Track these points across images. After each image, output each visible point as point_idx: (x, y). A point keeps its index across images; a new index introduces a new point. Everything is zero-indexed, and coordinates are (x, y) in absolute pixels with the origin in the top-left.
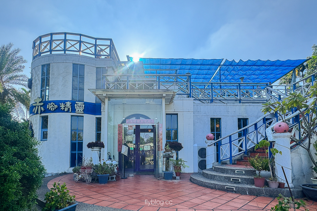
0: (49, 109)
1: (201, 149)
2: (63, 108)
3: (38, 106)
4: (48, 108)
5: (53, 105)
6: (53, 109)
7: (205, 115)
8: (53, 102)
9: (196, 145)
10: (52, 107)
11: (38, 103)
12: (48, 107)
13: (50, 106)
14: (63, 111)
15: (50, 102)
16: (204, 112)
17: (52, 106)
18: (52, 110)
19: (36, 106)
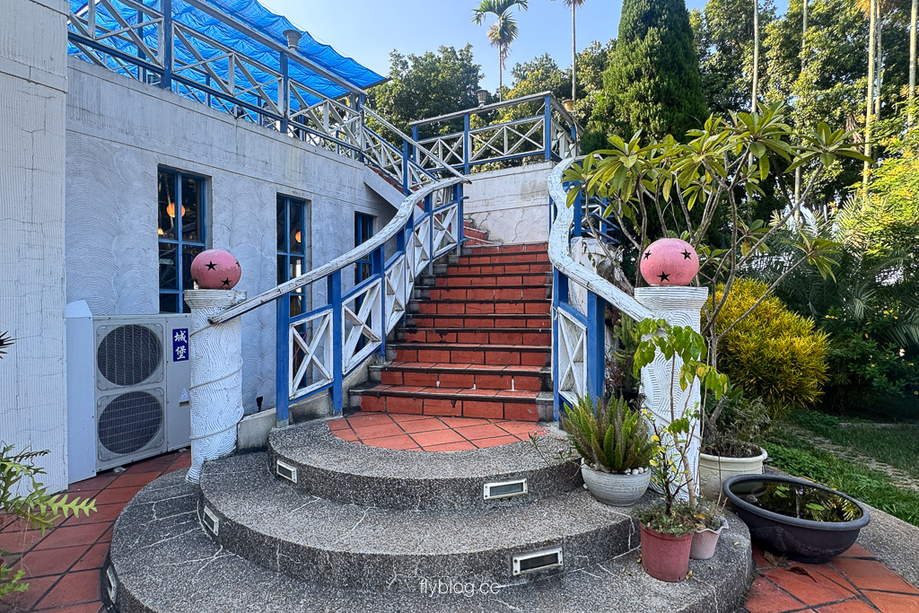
1: (120, 330)
7: (130, 139)
9: (81, 310)
16: (119, 125)
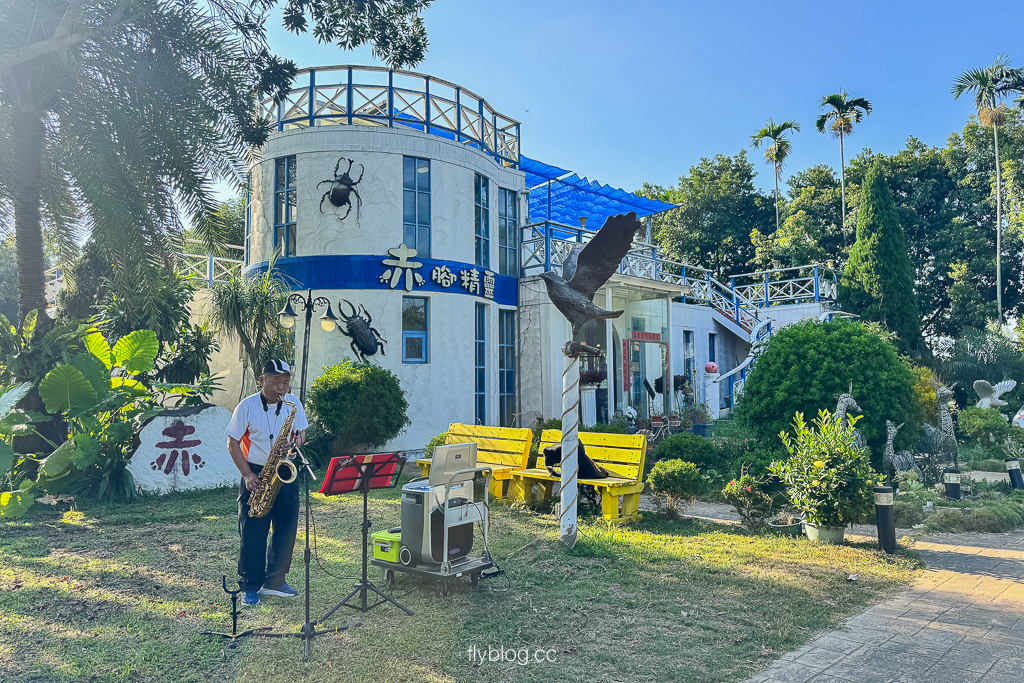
0: (439, 282)
2: (465, 284)
3: (404, 269)
4: (436, 280)
5: (448, 274)
6: (447, 283)
8: (450, 264)
10: (445, 278)
11: (403, 258)
12: (434, 277)
13: (439, 275)
14: (467, 291)
15: (440, 263)
17: (445, 274)
18: (444, 285)
19: (395, 267)
